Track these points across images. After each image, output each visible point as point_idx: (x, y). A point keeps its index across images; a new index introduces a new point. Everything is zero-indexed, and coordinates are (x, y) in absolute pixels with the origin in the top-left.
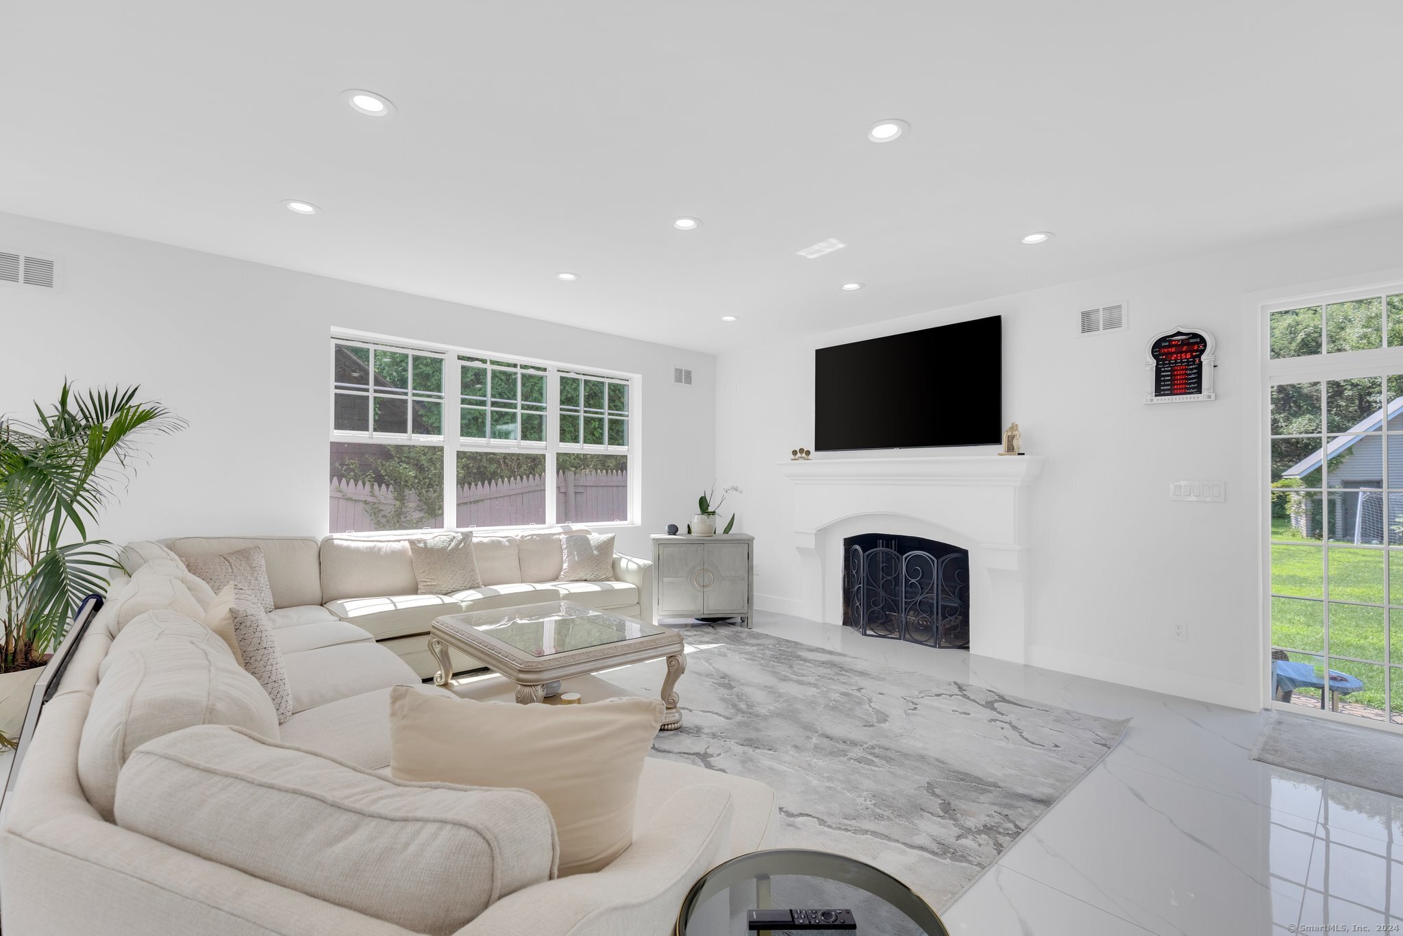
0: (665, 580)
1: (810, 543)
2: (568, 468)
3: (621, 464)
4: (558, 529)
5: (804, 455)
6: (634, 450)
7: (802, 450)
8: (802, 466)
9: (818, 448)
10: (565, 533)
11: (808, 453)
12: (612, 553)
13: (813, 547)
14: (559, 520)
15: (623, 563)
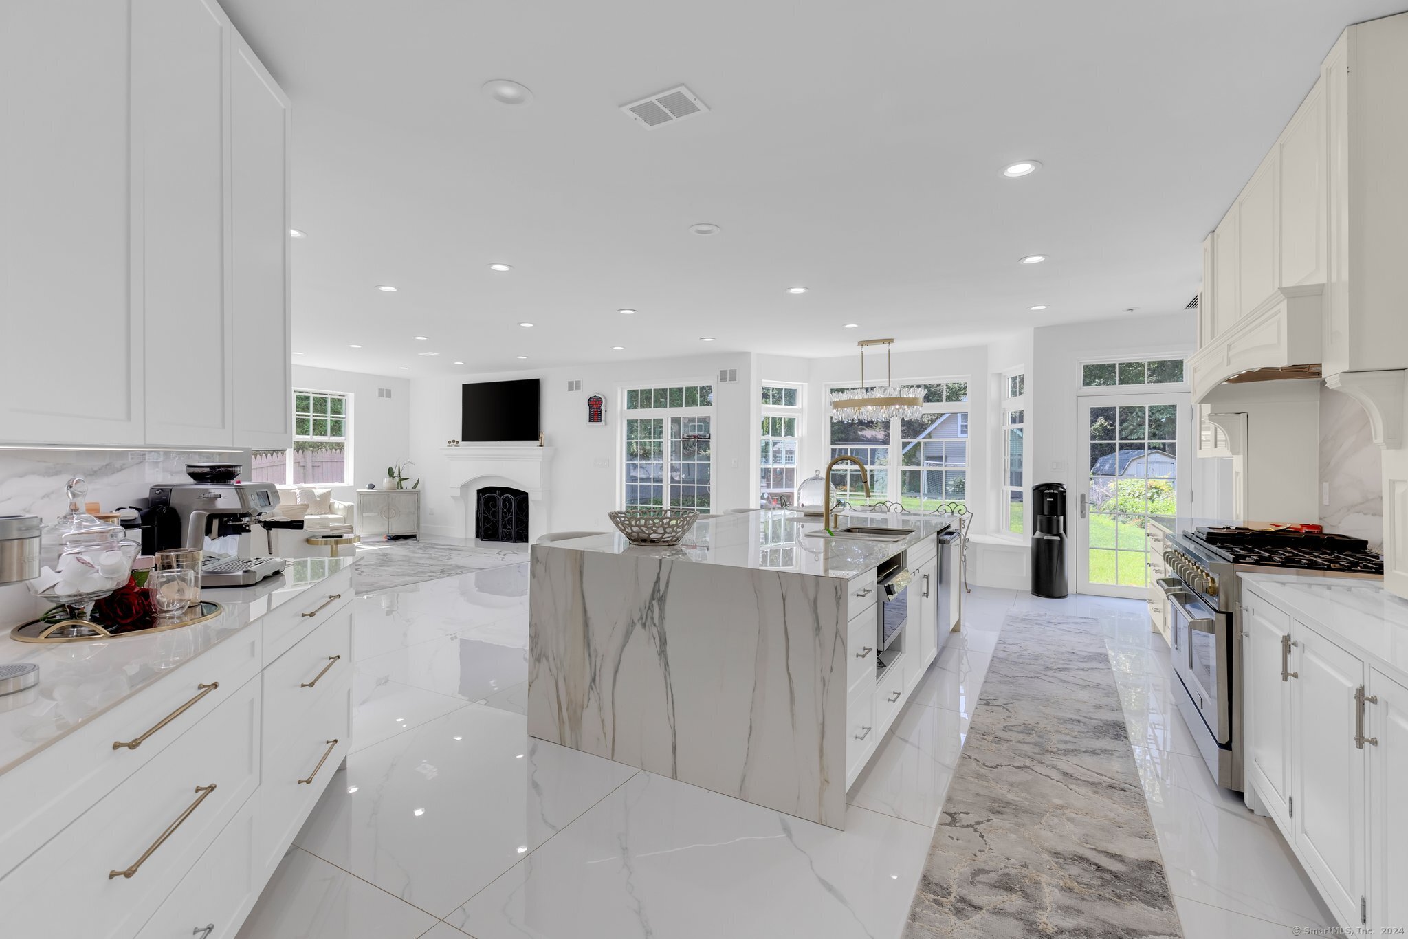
0: (364, 515)
1: (457, 493)
2: (306, 448)
3: (340, 446)
4: (295, 486)
5: (455, 443)
6: (349, 437)
7: (454, 441)
8: (454, 450)
9: (464, 439)
10: (299, 489)
11: (457, 442)
12: (330, 500)
13: (459, 495)
14: (295, 481)
15: (336, 506)
